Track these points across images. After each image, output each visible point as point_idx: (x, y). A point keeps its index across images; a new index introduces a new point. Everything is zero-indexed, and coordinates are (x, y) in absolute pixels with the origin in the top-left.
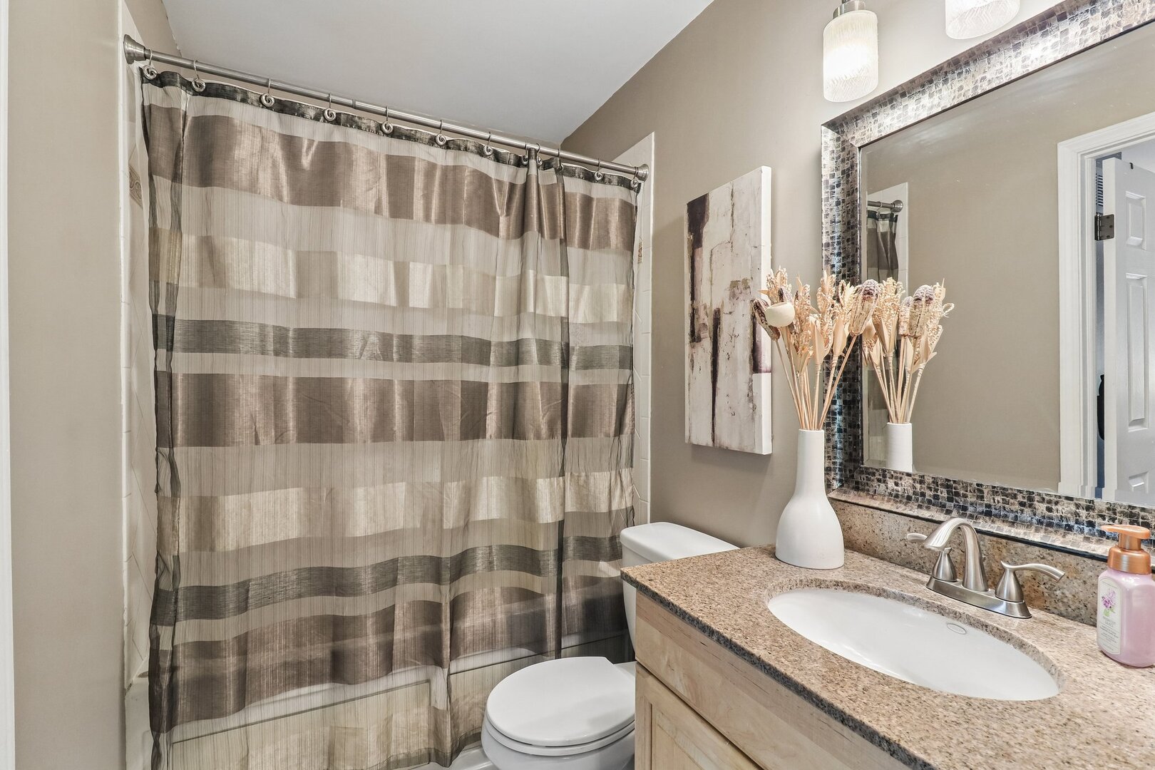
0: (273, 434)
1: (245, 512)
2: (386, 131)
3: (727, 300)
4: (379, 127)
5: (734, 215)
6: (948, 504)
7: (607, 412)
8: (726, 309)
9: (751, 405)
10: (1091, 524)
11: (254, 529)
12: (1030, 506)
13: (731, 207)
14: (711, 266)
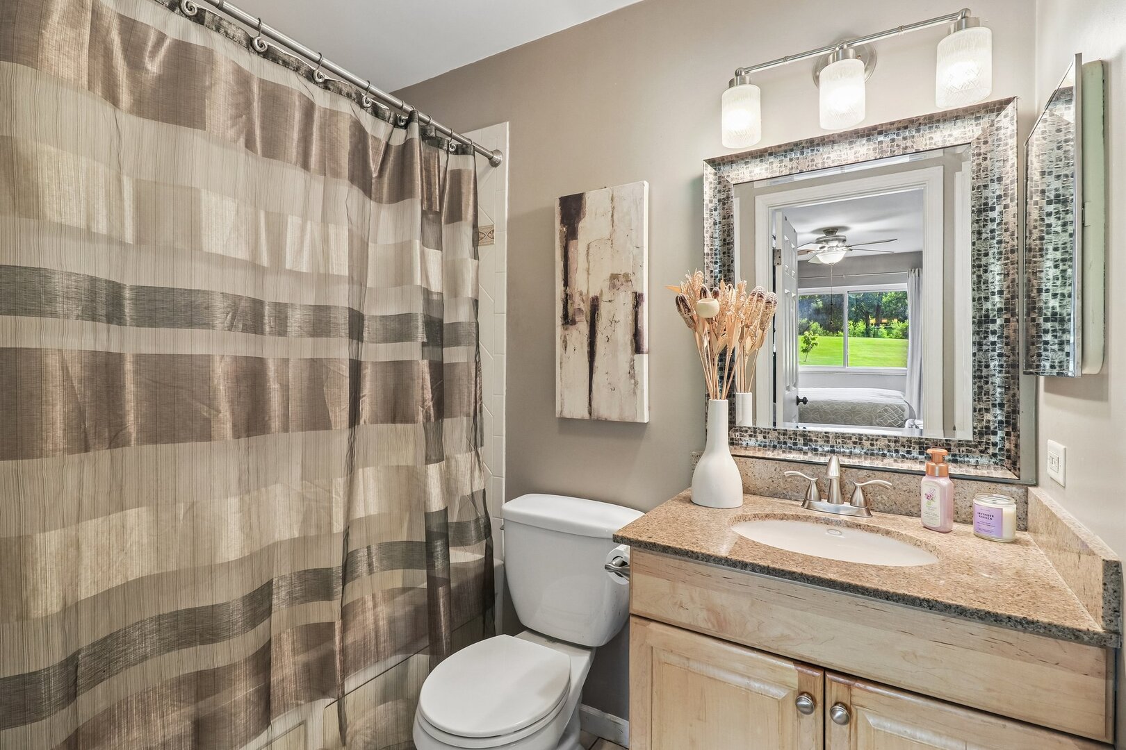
0: (107, 434)
1: (72, 551)
2: (258, 48)
3: (606, 290)
4: (250, 42)
5: (615, 217)
6: (804, 448)
7: (466, 390)
8: (605, 297)
9: (633, 381)
10: (897, 451)
11: (83, 576)
12: (860, 443)
13: (610, 209)
14: (588, 259)
